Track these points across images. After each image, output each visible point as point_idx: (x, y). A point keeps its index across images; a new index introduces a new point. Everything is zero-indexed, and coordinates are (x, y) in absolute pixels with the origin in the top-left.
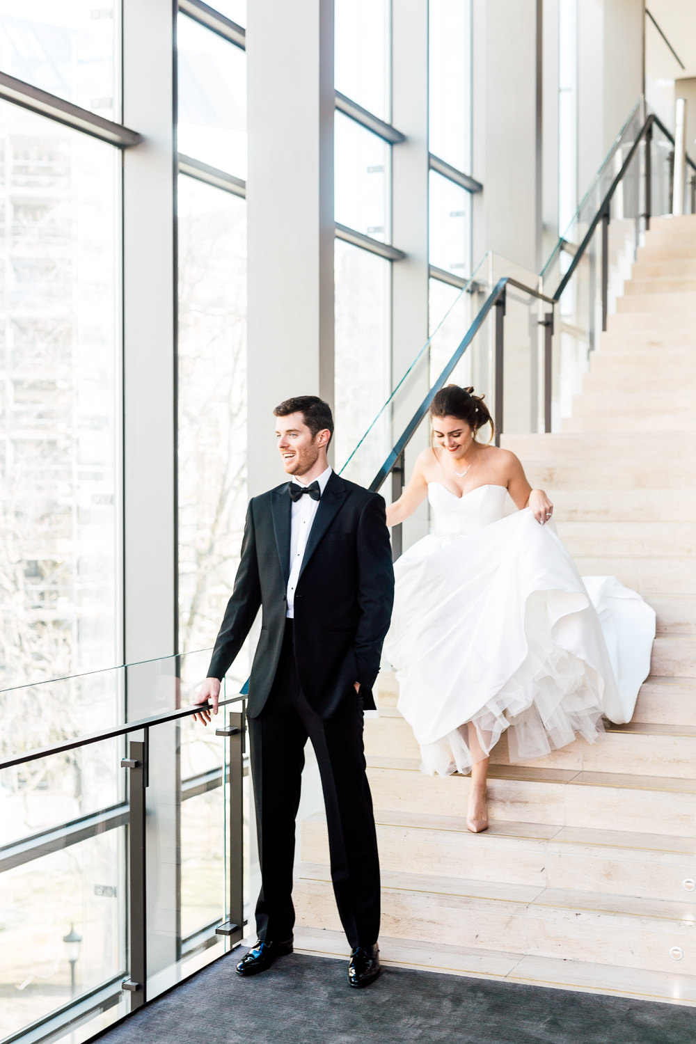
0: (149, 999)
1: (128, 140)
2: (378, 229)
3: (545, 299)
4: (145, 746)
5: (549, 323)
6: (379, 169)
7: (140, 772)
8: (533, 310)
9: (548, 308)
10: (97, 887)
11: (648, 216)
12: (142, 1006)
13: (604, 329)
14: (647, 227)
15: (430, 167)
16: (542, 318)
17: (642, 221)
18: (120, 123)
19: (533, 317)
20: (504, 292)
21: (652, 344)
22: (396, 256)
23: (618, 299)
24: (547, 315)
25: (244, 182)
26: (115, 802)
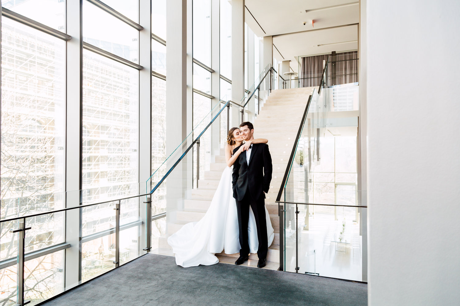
0: (120, 266)
1: (140, 68)
2: (208, 92)
3: (242, 106)
4: (119, 205)
5: (242, 112)
6: (209, 78)
7: (118, 210)
8: (239, 109)
9: (242, 108)
10: (133, 240)
11: (271, 90)
12: (118, 267)
13: (258, 114)
14: (271, 92)
15: (220, 77)
16: (241, 111)
17: (270, 91)
18: (139, 64)
19: (239, 110)
20: (229, 104)
21: (268, 117)
22: (213, 98)
23: (262, 107)
24: (242, 110)
25: (166, 77)
26: (137, 220)
